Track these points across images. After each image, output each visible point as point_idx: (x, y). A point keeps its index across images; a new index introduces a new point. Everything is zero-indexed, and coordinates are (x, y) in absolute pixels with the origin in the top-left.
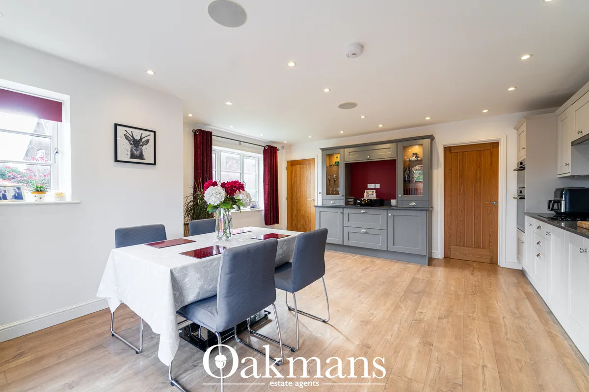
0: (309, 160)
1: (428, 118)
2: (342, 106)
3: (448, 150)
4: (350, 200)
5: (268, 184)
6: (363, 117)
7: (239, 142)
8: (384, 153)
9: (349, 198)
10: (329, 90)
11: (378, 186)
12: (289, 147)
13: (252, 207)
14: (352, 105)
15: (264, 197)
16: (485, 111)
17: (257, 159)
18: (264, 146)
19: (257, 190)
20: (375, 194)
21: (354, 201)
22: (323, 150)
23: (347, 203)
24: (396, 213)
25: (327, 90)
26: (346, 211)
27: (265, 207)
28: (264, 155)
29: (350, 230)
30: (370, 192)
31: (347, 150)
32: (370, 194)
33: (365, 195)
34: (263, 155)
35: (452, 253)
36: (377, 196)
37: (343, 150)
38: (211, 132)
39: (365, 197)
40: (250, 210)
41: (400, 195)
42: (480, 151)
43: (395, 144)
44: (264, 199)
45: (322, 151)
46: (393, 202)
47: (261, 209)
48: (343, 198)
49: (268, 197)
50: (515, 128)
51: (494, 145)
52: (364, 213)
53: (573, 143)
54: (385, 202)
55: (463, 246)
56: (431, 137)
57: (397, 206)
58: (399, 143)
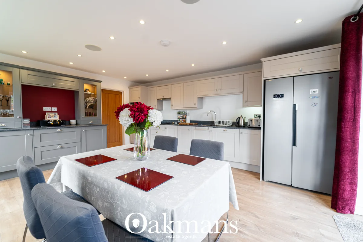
1: (104, 71)
3: (103, 90)
11: (55, 109)
16: (125, 77)
20: (57, 116)
21: (30, 123)
24: (88, 129)
26: (38, 133)
29: (43, 149)
30: (51, 114)
31: (23, 71)
32: (53, 116)
33: (46, 116)
36: (60, 117)
37: (18, 69)
39: (47, 119)
41: (83, 117)
42: (115, 94)
43: (77, 80)
48: (21, 120)
51: (120, 93)
52: (58, 132)
53: (158, 99)
54: (67, 122)
55: (110, 143)
56: (100, 82)
57: (77, 124)
58: (81, 80)
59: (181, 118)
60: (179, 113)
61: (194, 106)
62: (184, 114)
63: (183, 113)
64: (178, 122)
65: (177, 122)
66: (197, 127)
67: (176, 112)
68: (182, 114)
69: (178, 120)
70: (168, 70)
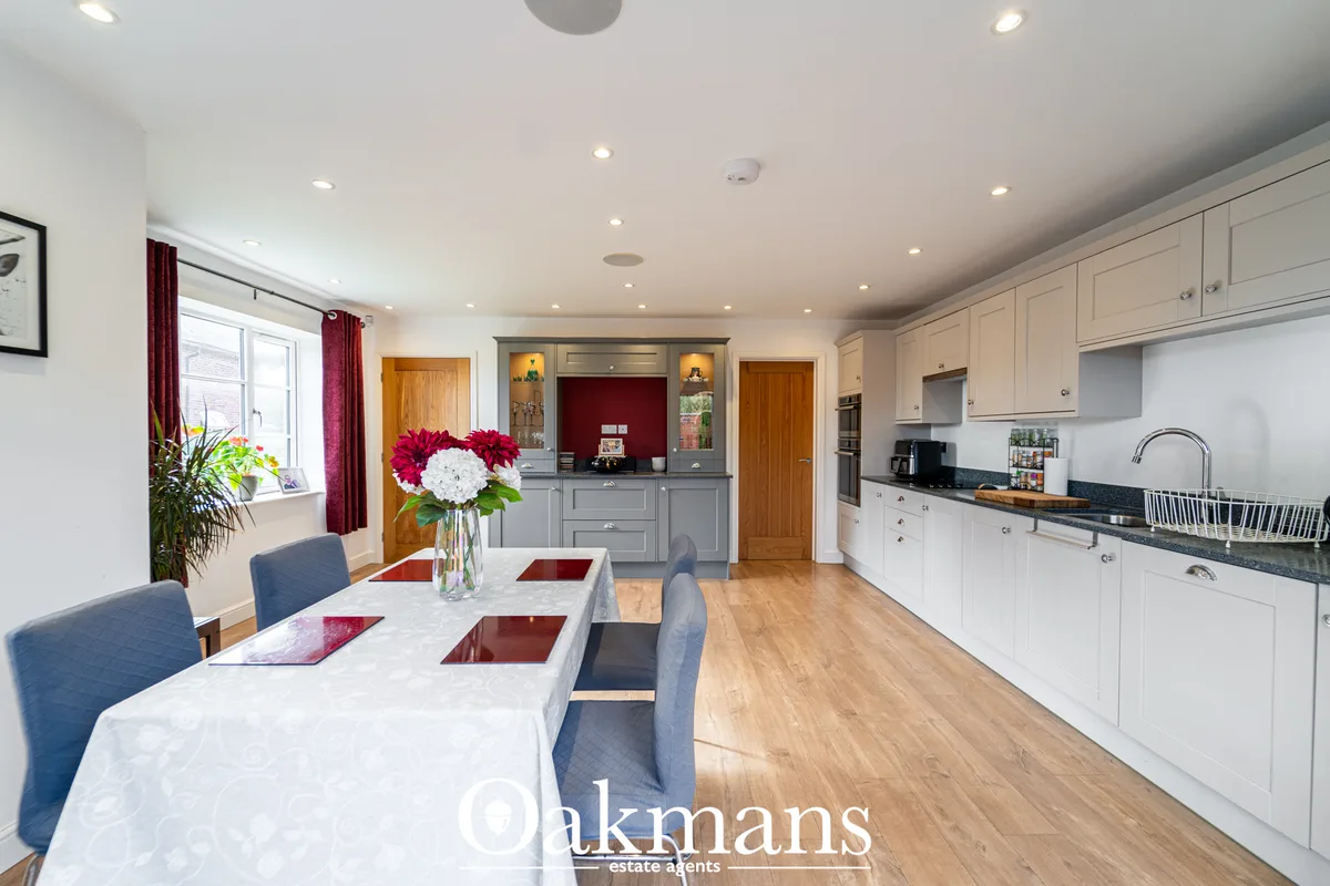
0: (453, 361)
1: (728, 307)
2: (613, 260)
3: (745, 366)
4: (564, 460)
5: (340, 420)
6: (629, 285)
7: (257, 290)
8: (642, 364)
9: (561, 456)
10: (620, 223)
11: (623, 429)
12: (393, 321)
13: (286, 487)
14: (632, 260)
15: (326, 456)
16: (808, 311)
17: (292, 346)
18: (326, 309)
19: (293, 436)
20: (621, 447)
21: (574, 461)
22: (501, 341)
23: (560, 467)
24: (675, 485)
25: (616, 222)
26: (569, 485)
27: (330, 483)
28: (323, 335)
29: (579, 526)
30: (611, 442)
31: (562, 347)
32: (612, 448)
33: (601, 447)
34: (320, 337)
35: (750, 550)
36: (626, 451)
37: (552, 346)
38: (173, 250)
39: (602, 454)
40: (280, 496)
41: (675, 450)
42: (789, 374)
43: (664, 347)
44: (327, 462)
45: (499, 343)
46: (658, 462)
47: (313, 491)
48: (554, 456)
49: (338, 457)
50: (835, 344)
51: (809, 366)
52: (609, 488)
53: (925, 379)
54: (640, 463)
55: (766, 536)
56: (724, 341)
57: (665, 471)
58: (672, 346)
59: (1024, 463)
60: (1015, 441)
61: (1059, 403)
62: (1039, 446)
63: (1036, 437)
64: (1014, 482)
65: (1008, 483)
66: (1040, 522)
67: (1006, 431)
68: (1030, 446)
69: (1014, 471)
70: (914, 246)
